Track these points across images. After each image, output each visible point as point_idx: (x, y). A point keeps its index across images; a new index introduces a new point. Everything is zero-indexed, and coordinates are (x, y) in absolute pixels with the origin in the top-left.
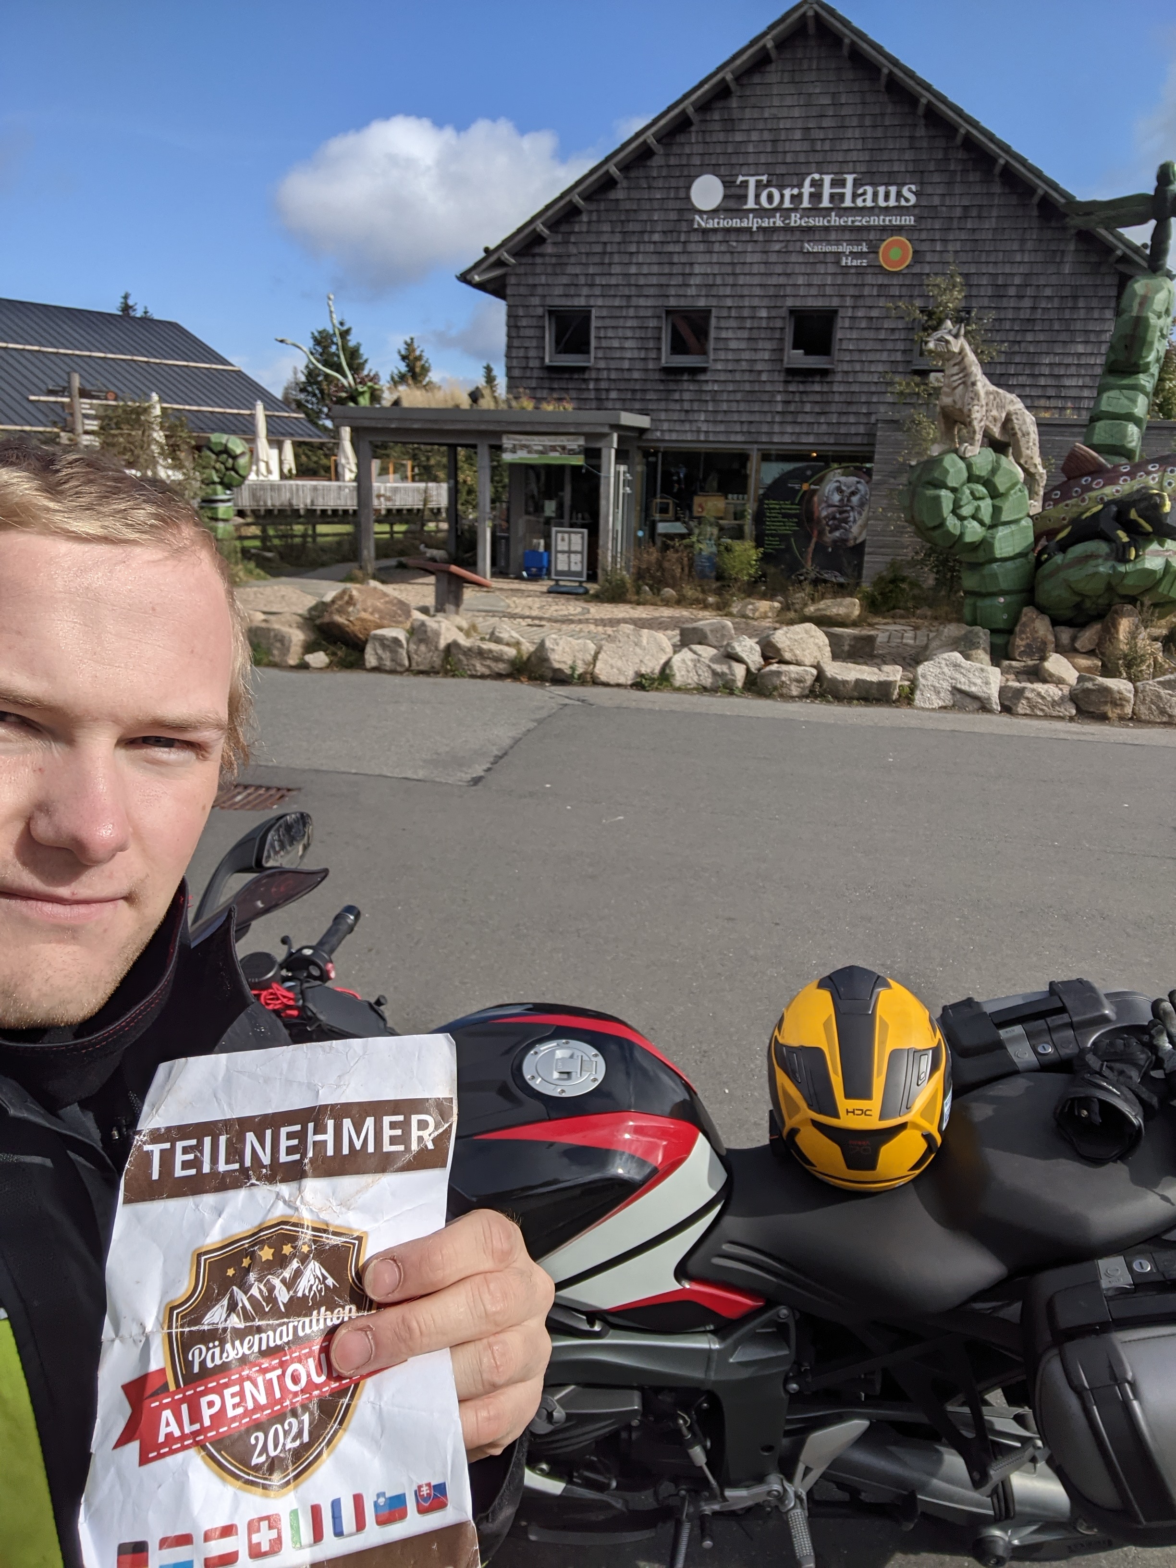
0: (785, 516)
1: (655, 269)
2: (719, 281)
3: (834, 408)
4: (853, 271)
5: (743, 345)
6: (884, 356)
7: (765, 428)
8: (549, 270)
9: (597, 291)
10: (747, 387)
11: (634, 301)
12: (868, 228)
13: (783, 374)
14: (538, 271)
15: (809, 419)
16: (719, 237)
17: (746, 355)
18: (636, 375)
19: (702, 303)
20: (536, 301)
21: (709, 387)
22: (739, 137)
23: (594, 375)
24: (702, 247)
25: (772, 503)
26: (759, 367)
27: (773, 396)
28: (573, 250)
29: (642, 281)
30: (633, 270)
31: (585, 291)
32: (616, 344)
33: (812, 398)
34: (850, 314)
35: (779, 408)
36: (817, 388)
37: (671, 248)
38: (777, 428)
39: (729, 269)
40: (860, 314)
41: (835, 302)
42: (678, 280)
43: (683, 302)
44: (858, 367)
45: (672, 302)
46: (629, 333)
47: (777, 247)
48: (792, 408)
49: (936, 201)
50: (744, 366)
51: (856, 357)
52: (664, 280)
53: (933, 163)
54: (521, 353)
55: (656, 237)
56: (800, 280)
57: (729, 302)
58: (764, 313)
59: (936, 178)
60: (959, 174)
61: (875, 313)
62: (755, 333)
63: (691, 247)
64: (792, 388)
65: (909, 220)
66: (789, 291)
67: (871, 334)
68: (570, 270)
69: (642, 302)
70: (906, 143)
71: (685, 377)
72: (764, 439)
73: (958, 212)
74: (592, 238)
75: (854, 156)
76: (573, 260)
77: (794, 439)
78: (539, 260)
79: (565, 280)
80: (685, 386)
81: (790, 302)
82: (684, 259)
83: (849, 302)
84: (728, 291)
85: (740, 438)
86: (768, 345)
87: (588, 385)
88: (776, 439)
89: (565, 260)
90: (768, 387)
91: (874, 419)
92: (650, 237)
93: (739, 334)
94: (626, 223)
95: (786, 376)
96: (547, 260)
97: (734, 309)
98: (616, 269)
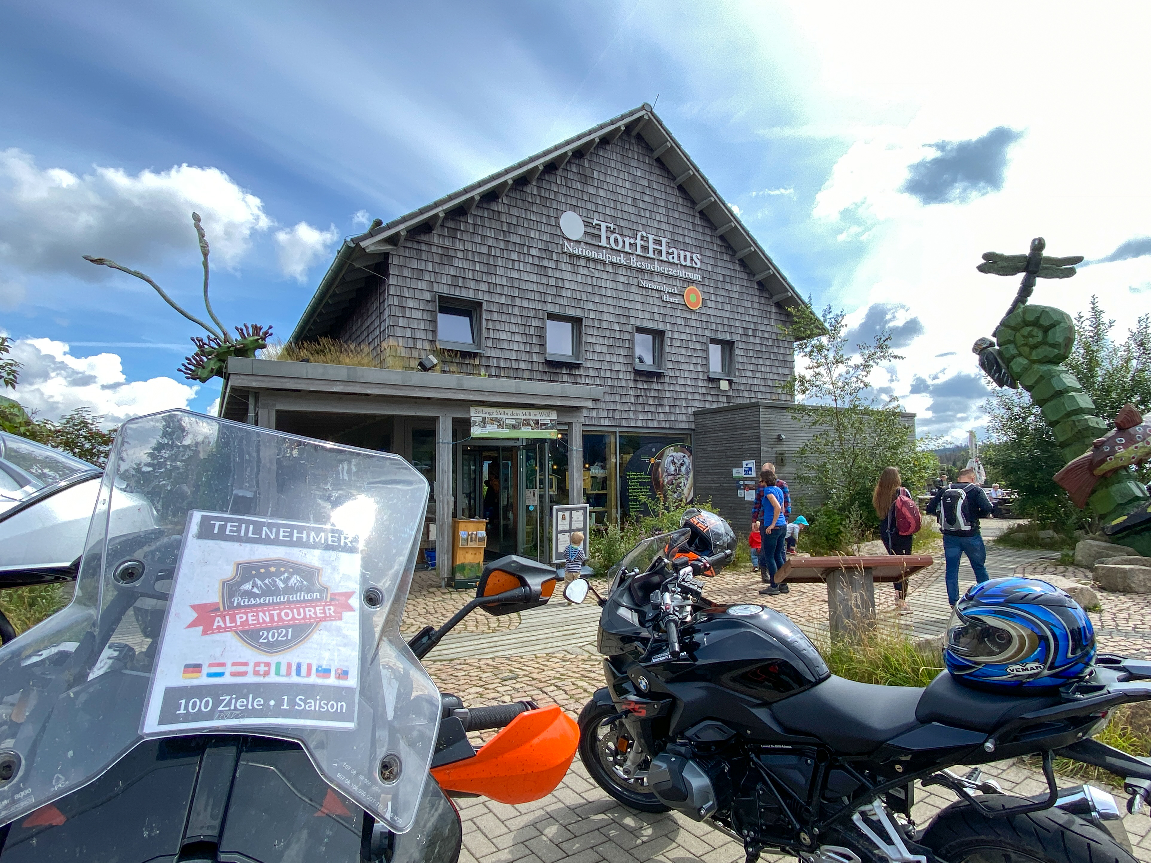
0: (641, 484)
1: (534, 278)
2: (584, 297)
3: (665, 402)
4: (669, 305)
5: (604, 350)
6: (692, 367)
7: (625, 416)
8: (436, 259)
9: (484, 287)
10: (610, 382)
11: (518, 302)
12: (676, 278)
13: (632, 374)
14: (424, 257)
15: (652, 409)
16: (582, 262)
17: (608, 358)
18: (523, 366)
19: (572, 312)
20: (424, 285)
21: (584, 380)
23: (484, 362)
24: (569, 268)
25: (631, 474)
26: (617, 367)
27: (628, 391)
28: (459, 245)
29: (524, 286)
30: (515, 275)
31: (472, 285)
32: (503, 336)
33: (653, 394)
34: (670, 336)
35: (633, 401)
36: (655, 386)
37: (546, 263)
38: (632, 416)
39: (590, 289)
40: (676, 336)
41: (661, 327)
42: (554, 291)
43: (557, 310)
44: (678, 373)
45: (550, 308)
46: (515, 329)
47: (622, 279)
48: (641, 400)
49: (710, 268)
50: (605, 366)
51: (676, 366)
52: (541, 289)
53: (705, 243)
54: (408, 333)
55: (533, 252)
56: (639, 307)
57: (593, 315)
58: (616, 327)
59: (708, 253)
60: (719, 253)
61: (684, 337)
62: (612, 342)
63: (563, 266)
64: (640, 385)
65: (698, 277)
66: (632, 313)
67: (683, 351)
68: (457, 263)
69: (525, 304)
70: (691, 226)
71: (563, 371)
72: (624, 423)
73: (721, 278)
74: (478, 239)
75: (664, 226)
76: (459, 254)
77: (644, 424)
78: (424, 247)
79: (452, 271)
80: (565, 378)
81: (633, 322)
82: (558, 274)
83: (669, 327)
84: (591, 306)
85: (607, 423)
86: (622, 352)
87: (479, 370)
88: (632, 424)
89: (452, 253)
90: (623, 384)
91: (690, 411)
92: (528, 251)
93: (601, 341)
94: (507, 234)
95: (635, 377)
96: (434, 249)
97: (596, 321)
98: (500, 271)
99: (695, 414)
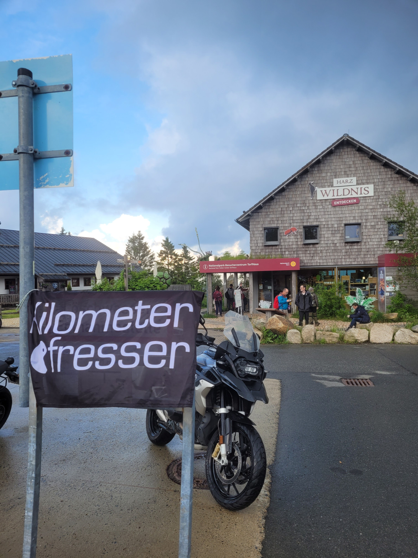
1: (299, 215)
2: (320, 217)
3: (362, 253)
5: (330, 236)
6: (378, 237)
7: (339, 260)
8: (264, 217)
9: (280, 222)
10: (333, 248)
11: (292, 224)
13: (344, 244)
14: (260, 217)
15: (354, 257)
16: (320, 204)
17: (331, 239)
18: (294, 246)
19: (315, 224)
20: (259, 226)
21: (319, 249)
22: (324, 175)
23: (280, 247)
24: (314, 207)
26: (336, 242)
27: (341, 250)
28: (271, 210)
29: (294, 218)
30: (291, 215)
31: (276, 222)
33: (354, 250)
34: (364, 225)
35: (344, 254)
36: (356, 247)
38: (343, 260)
39: (323, 213)
40: (368, 224)
41: (360, 221)
42: (307, 217)
43: (308, 224)
44: (369, 240)
45: (305, 224)
48: (348, 254)
49: (390, 189)
50: (330, 242)
51: (368, 237)
52: (302, 218)
53: (387, 179)
54: (255, 242)
55: (298, 205)
56: (347, 215)
57: (324, 223)
58: (336, 226)
59: (389, 183)
60: (396, 181)
61: (373, 224)
62: (333, 232)
63: (311, 208)
64: (348, 247)
66: (344, 219)
67: (372, 230)
68: (271, 216)
69: (295, 224)
70: (378, 174)
71: (311, 246)
72: (339, 264)
74: (277, 207)
76: (271, 213)
77: (350, 263)
78: (260, 214)
79: (269, 220)
80: (311, 249)
81: (344, 222)
82: (308, 211)
83: (364, 221)
84: (323, 220)
85: (331, 264)
86: (339, 235)
87: (278, 250)
88: (344, 263)
89: (269, 213)
90: (340, 248)
91: (376, 256)
92: (297, 205)
93: (329, 232)
94: (288, 201)
95: (345, 244)
96: (263, 214)
97: (326, 225)
98: (286, 215)
99: (379, 257)
